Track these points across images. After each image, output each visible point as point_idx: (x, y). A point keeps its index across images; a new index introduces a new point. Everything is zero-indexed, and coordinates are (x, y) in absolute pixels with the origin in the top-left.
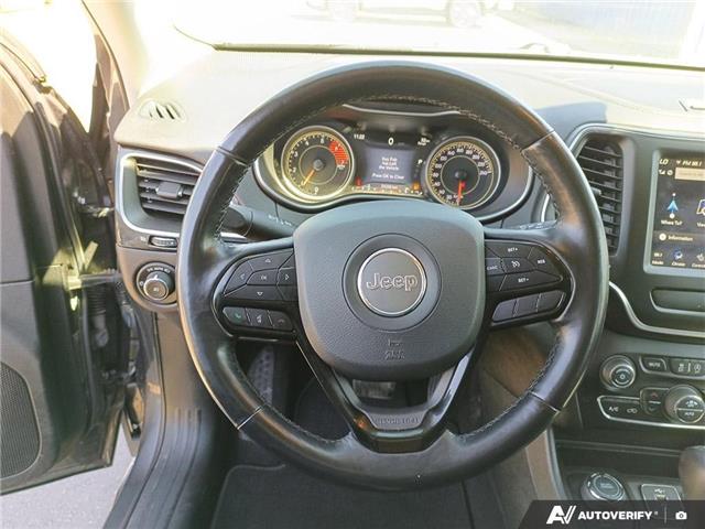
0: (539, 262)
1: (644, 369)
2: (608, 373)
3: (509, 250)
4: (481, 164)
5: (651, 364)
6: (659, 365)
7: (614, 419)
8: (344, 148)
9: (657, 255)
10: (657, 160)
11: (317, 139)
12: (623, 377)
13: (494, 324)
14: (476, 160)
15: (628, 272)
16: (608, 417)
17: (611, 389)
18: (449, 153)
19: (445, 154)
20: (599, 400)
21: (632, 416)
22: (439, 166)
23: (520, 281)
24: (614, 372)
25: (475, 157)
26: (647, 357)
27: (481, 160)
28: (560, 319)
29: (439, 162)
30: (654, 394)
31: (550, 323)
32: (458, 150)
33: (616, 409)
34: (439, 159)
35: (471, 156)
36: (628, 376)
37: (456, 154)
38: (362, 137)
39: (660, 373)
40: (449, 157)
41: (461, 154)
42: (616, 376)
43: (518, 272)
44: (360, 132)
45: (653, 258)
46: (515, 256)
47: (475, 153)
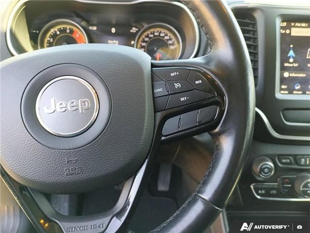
0: (197, 82)
1: (280, 165)
2: (257, 169)
3: (172, 74)
4: (170, 42)
5: (284, 161)
6: (288, 161)
7: (262, 198)
8: (82, 35)
9: (283, 87)
10: (279, 23)
11: (64, 30)
12: (266, 170)
13: (163, 138)
14: (167, 40)
15: (266, 99)
16: (259, 197)
17: (259, 179)
18: (150, 36)
19: (147, 36)
20: (252, 187)
21: (273, 196)
22: (144, 44)
23: (182, 99)
24: (261, 168)
25: (166, 38)
26: (281, 157)
27: (170, 39)
28: (217, 130)
29: (144, 41)
30: (287, 180)
31: (210, 134)
32: (156, 34)
33: (263, 192)
34: (144, 39)
35: (164, 37)
36: (270, 170)
37: (155, 36)
38: (95, 28)
39: (289, 166)
40: (150, 38)
41: (157, 36)
42: (262, 170)
43: (181, 92)
44: (93, 25)
45: (281, 89)
46: (176, 79)
47: (166, 35)
